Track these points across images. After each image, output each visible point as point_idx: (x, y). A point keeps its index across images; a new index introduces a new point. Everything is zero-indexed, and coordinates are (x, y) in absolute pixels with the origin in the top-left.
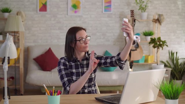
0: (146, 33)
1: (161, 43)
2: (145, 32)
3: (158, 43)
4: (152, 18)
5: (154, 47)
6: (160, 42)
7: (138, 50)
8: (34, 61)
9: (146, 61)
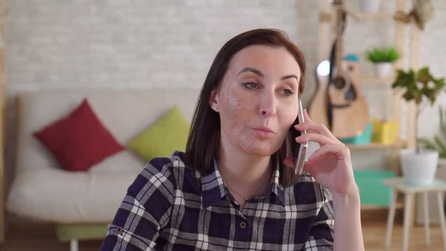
0: (377, 52)
1: (431, 85)
2: (372, 50)
3: (420, 86)
4: (392, 8)
5: (408, 97)
6: (425, 83)
7: (356, 105)
8: (35, 142)
9: (376, 137)
